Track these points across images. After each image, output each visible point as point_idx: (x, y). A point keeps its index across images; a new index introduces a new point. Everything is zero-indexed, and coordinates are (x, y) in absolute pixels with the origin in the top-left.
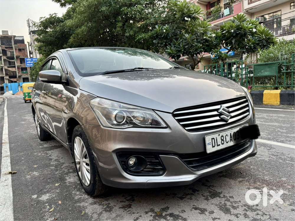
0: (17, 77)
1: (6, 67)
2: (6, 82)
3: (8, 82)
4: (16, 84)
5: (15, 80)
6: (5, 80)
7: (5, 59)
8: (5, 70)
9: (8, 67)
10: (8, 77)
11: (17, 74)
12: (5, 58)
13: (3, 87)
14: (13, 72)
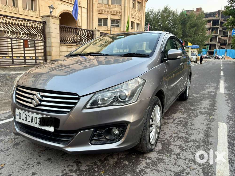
0: (227, 44)
1: (220, 36)
2: (217, 48)
3: (218, 48)
4: (224, 50)
5: (224, 47)
6: (216, 46)
7: (221, 30)
8: (219, 38)
9: (222, 36)
10: (219, 45)
11: (227, 42)
12: (221, 28)
13: (214, 52)
14: (224, 40)
